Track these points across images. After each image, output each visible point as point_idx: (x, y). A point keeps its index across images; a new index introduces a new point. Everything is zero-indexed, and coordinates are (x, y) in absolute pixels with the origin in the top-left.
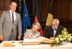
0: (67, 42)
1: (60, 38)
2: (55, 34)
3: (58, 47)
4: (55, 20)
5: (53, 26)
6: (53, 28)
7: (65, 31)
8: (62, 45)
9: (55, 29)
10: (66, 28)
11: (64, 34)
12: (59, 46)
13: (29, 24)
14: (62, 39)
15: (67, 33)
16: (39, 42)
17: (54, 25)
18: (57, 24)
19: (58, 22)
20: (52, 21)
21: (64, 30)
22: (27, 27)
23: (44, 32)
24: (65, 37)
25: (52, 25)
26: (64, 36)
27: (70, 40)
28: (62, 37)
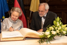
0: (60, 35)
1: (52, 30)
2: (43, 24)
3: (49, 43)
4: (43, 4)
5: (40, 13)
6: (41, 16)
7: (58, 22)
8: (55, 39)
9: (44, 17)
10: (59, 18)
11: (57, 26)
12: (51, 42)
13: (7, 10)
14: (54, 33)
15: (61, 23)
16: (22, 37)
17: (42, 11)
18: (46, 10)
19: (47, 7)
20: (39, 6)
21: (56, 19)
22: (4, 14)
23: (28, 20)
24: (58, 29)
25: (39, 11)
26: (56, 28)
27: (65, 32)
28: (55, 30)
